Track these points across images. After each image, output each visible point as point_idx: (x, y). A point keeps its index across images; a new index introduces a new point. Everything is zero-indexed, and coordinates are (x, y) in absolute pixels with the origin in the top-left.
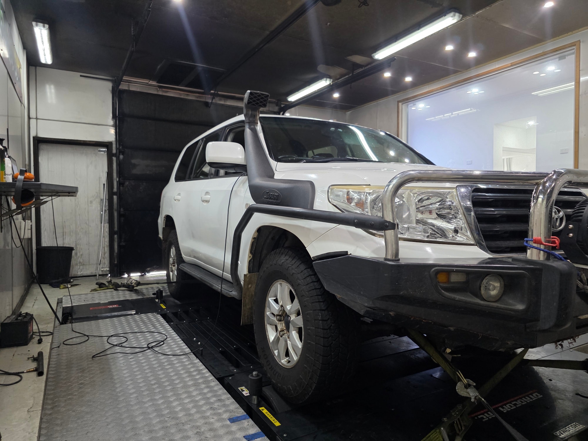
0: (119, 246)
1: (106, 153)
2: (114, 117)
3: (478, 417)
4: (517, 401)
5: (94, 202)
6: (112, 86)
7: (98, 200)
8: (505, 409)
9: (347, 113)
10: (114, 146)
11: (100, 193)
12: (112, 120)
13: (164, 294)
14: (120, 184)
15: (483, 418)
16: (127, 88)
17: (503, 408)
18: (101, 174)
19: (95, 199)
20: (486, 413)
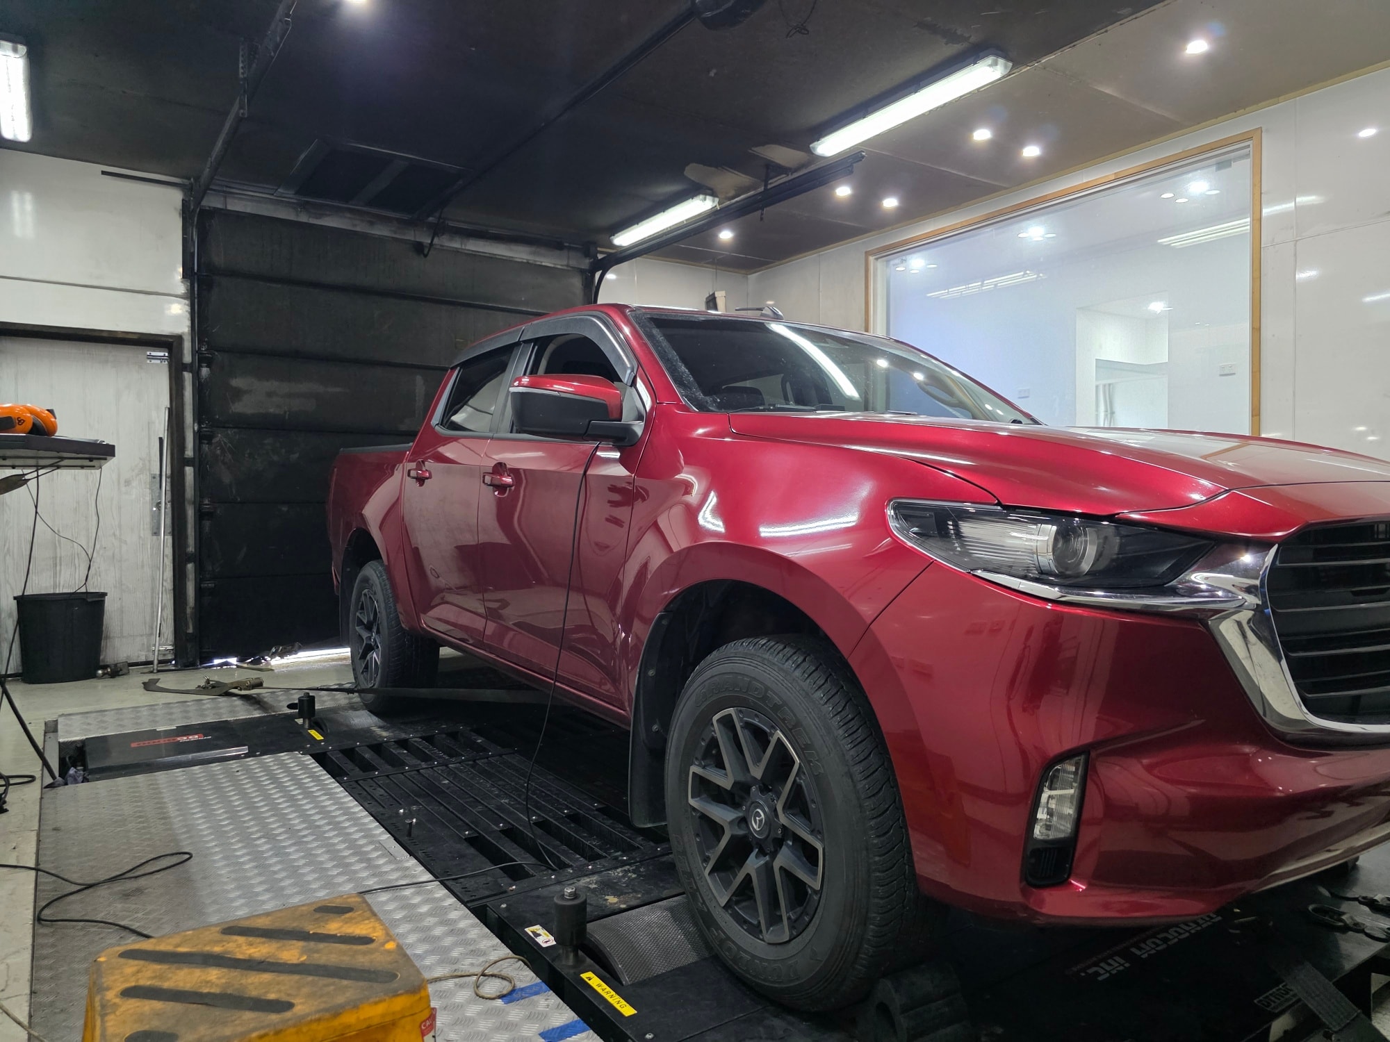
0: (199, 591)
1: (166, 363)
2: (188, 274)
3: (1086, 973)
4: (1168, 932)
5: (134, 484)
6: (183, 200)
7: (146, 478)
8: (1144, 951)
9: (749, 276)
10: (187, 345)
11: (150, 461)
12: (182, 282)
13: (317, 707)
14: (200, 437)
15: (1097, 974)
16: (220, 206)
17: (1140, 949)
18: (154, 414)
19: (138, 475)
20: (1104, 960)
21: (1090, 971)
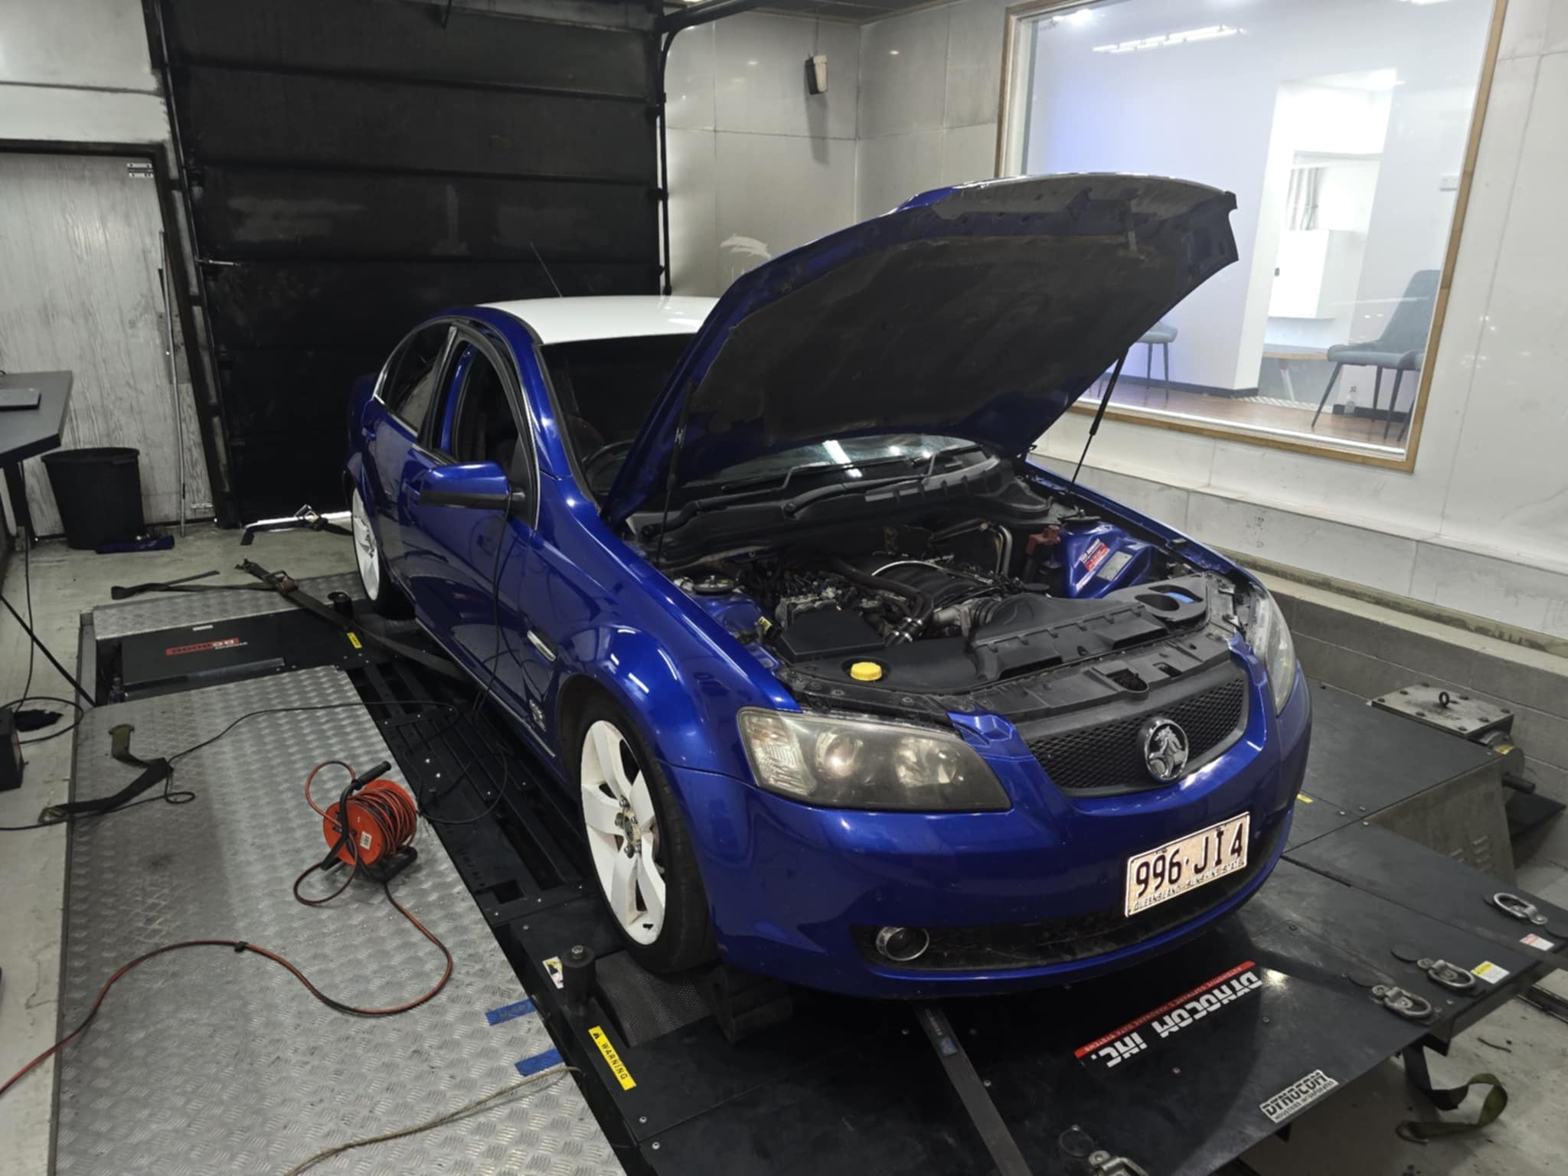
0: (230, 449)
1: (152, 175)
2: (157, 63)
3: (1098, 1055)
4: (1198, 1001)
5: (140, 325)
7: (151, 317)
8: (1165, 1027)
9: (863, 27)
10: (171, 156)
11: (153, 298)
12: (152, 74)
14: (204, 271)
15: (1109, 1057)
17: (1163, 1023)
18: (148, 241)
19: (141, 315)
20: (1121, 1039)
21: (1102, 1053)
